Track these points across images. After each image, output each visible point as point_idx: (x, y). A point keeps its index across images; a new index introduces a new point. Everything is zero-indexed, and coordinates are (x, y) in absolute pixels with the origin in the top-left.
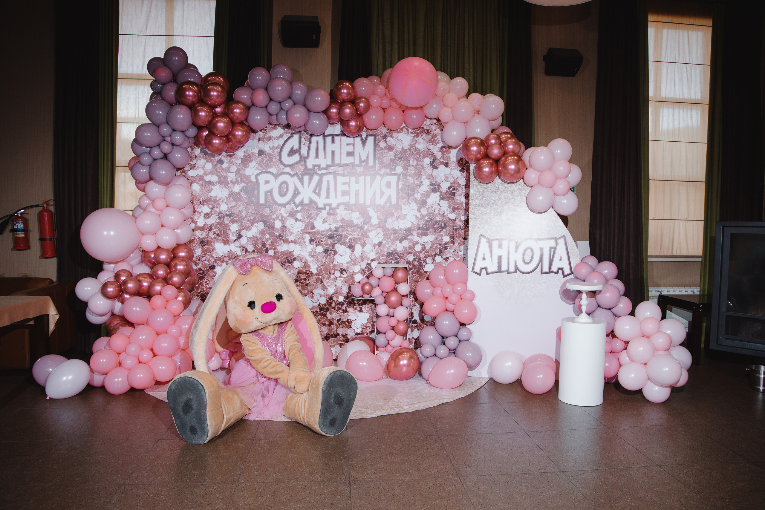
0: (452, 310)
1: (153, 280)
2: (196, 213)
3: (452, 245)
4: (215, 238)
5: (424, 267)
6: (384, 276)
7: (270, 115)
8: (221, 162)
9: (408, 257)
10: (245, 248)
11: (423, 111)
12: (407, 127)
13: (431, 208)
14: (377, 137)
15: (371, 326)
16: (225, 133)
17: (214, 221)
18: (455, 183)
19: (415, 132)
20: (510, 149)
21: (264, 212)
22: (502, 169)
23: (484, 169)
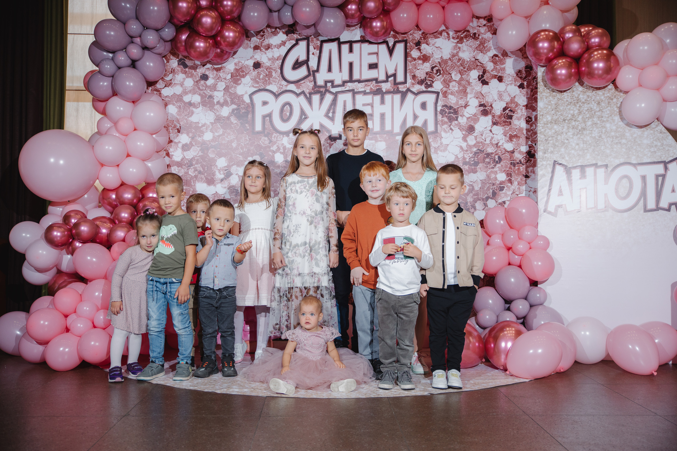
0: (518, 264)
1: (113, 225)
2: (173, 144)
3: (510, 185)
4: (196, 177)
7: (271, 11)
8: (205, 77)
10: (235, 189)
11: (470, 6)
12: (447, 31)
13: (480, 136)
14: (408, 44)
16: (212, 33)
17: (195, 154)
18: (511, 103)
19: (458, 36)
20: (595, 42)
21: (260, 142)
22: (585, 70)
23: (559, 72)
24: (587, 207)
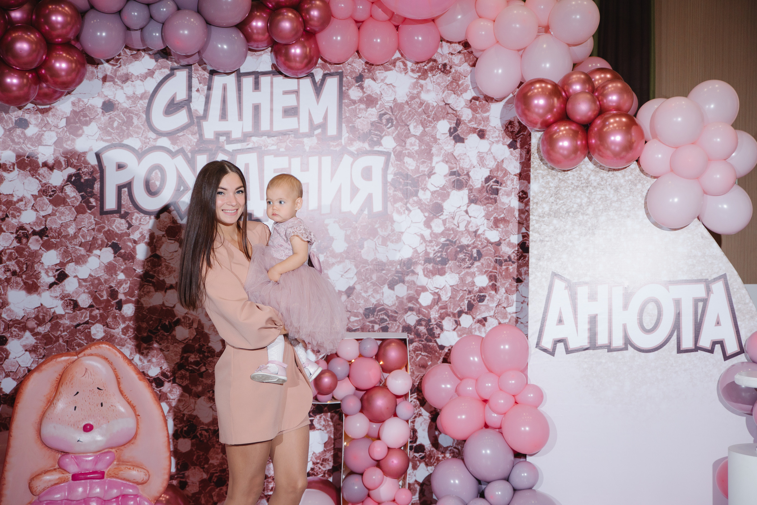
0: (498, 425)
3: (493, 293)
4: (8, 280)
5: (439, 337)
6: (361, 356)
7: (128, 29)
8: (23, 124)
9: (405, 317)
10: (72, 300)
11: (437, 27)
12: (403, 59)
13: (451, 220)
14: (345, 79)
15: (331, 459)
17: (6, 246)
18: (498, 171)
19: (420, 68)
20: (612, 102)
21: (114, 227)
22: (595, 143)
23: (560, 144)
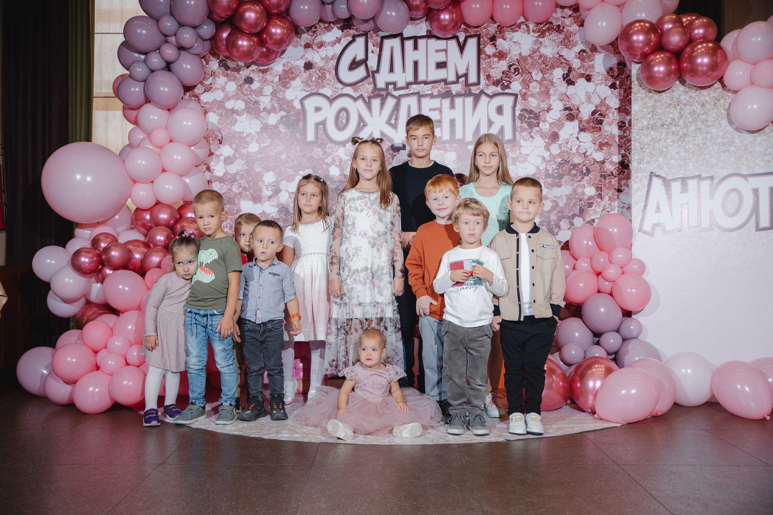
1: (147, 250)
2: (214, 157)
3: (599, 200)
4: (240, 194)
5: (557, 234)
7: (324, 3)
8: (249, 80)
10: (285, 208)
12: (526, 23)
13: (566, 145)
14: (482, 39)
16: (256, 30)
17: (239, 168)
18: (602, 106)
19: (539, 29)
20: (698, 34)
21: (313, 154)
22: (686, 66)
23: (656, 69)
24: (688, 225)
